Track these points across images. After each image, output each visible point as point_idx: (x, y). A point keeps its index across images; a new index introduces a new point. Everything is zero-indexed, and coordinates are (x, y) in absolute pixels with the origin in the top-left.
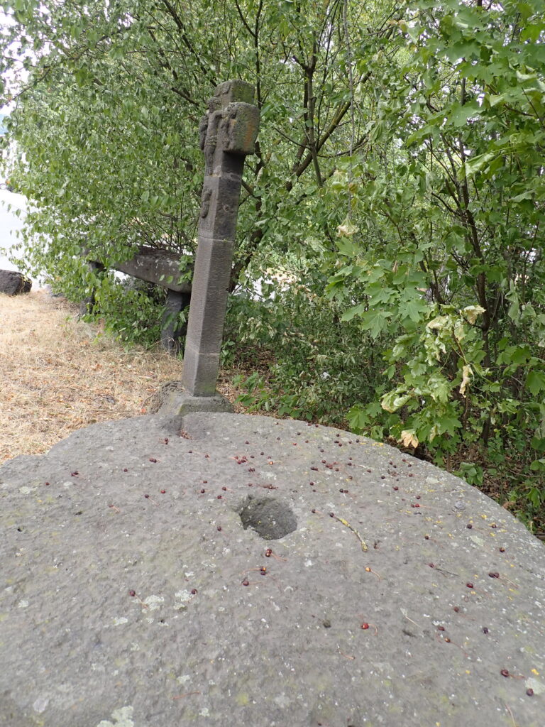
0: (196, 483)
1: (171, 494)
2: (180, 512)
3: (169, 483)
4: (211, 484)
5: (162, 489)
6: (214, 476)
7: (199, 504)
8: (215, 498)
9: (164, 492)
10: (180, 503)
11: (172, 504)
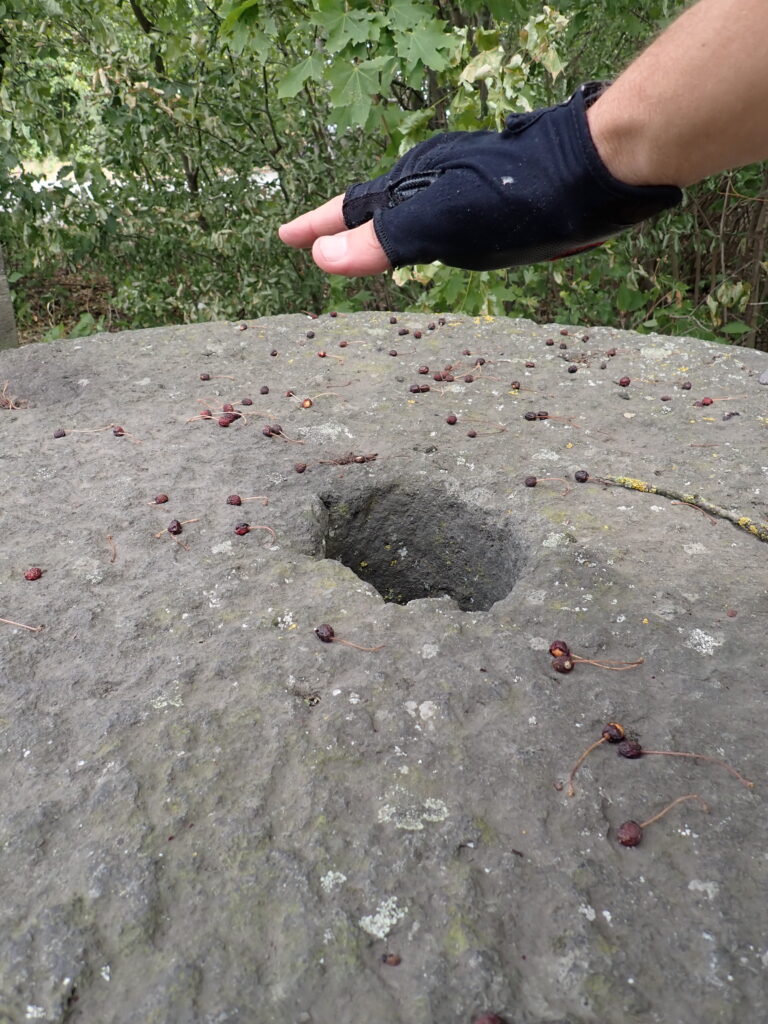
0: (136, 512)
1: (68, 574)
2: (141, 627)
3: (38, 538)
4: (184, 499)
5: (24, 565)
6: (179, 476)
7: (190, 573)
8: (229, 535)
9: (38, 576)
10: (120, 594)
11: (93, 604)
